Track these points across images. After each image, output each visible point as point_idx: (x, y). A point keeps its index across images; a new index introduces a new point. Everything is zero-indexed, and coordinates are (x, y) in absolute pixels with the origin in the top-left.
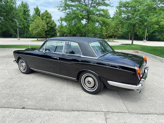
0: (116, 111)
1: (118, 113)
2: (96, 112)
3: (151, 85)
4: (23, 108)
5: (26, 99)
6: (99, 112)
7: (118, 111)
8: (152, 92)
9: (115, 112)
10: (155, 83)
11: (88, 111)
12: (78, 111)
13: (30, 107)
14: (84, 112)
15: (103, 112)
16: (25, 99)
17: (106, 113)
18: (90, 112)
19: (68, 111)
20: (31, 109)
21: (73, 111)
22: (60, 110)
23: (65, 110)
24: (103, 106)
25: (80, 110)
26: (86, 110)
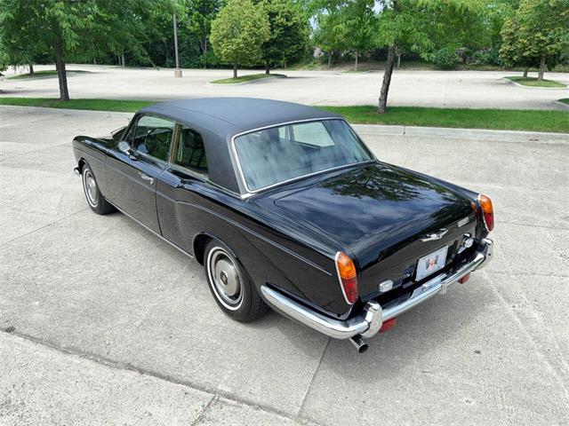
0: (258, 400)
1: (260, 407)
2: (193, 387)
3: (509, 319)
4: (10, 330)
5: (37, 303)
6: (202, 389)
7: (265, 401)
8: (478, 352)
9: (250, 404)
10: (536, 315)
11: (168, 379)
12: (142, 372)
13: (25, 331)
14: (155, 379)
15: (215, 393)
16: (36, 300)
17: (218, 400)
18: (173, 384)
19: (113, 364)
20: (26, 336)
21: (130, 367)
22: (95, 355)
23: (108, 360)
24: (230, 372)
25: (149, 369)
26: (169, 372)
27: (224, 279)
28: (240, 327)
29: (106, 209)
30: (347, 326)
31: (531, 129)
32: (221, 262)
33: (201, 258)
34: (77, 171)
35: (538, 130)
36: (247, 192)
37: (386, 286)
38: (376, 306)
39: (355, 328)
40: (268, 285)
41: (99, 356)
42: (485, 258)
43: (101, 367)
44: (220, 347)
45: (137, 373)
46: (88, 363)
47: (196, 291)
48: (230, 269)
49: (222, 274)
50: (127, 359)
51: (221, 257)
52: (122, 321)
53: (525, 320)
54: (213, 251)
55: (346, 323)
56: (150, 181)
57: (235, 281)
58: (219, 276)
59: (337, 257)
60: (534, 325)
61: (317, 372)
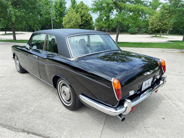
3: (172, 106)
8: (164, 119)
10: (180, 104)
11: (40, 135)
12: (28, 133)
19: (17, 130)
21: (24, 131)
22: (9, 126)
23: (15, 128)
24: (67, 131)
25: (32, 132)
26: (40, 133)
27: (65, 93)
28: (71, 112)
29: (23, 71)
30: (117, 110)
31: (162, 48)
32: (64, 87)
33: (55, 86)
34: (13, 58)
35: (164, 48)
36: (74, 58)
37: (132, 93)
38: (129, 101)
39: (120, 111)
40: (82, 94)
41: (11, 126)
42: (164, 82)
43: (11, 132)
44: (63, 121)
45: (26, 134)
46: (5, 130)
47: (54, 99)
48: (67, 89)
49: (64, 91)
50: (22, 127)
51: (64, 85)
52: (23, 111)
53: (177, 106)
54: (60, 83)
55: (116, 109)
56: (36, 57)
57: (69, 94)
58: (62, 92)
59: (112, 80)
60: (181, 108)
61: (103, 129)
